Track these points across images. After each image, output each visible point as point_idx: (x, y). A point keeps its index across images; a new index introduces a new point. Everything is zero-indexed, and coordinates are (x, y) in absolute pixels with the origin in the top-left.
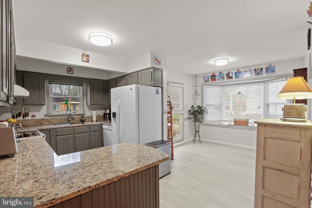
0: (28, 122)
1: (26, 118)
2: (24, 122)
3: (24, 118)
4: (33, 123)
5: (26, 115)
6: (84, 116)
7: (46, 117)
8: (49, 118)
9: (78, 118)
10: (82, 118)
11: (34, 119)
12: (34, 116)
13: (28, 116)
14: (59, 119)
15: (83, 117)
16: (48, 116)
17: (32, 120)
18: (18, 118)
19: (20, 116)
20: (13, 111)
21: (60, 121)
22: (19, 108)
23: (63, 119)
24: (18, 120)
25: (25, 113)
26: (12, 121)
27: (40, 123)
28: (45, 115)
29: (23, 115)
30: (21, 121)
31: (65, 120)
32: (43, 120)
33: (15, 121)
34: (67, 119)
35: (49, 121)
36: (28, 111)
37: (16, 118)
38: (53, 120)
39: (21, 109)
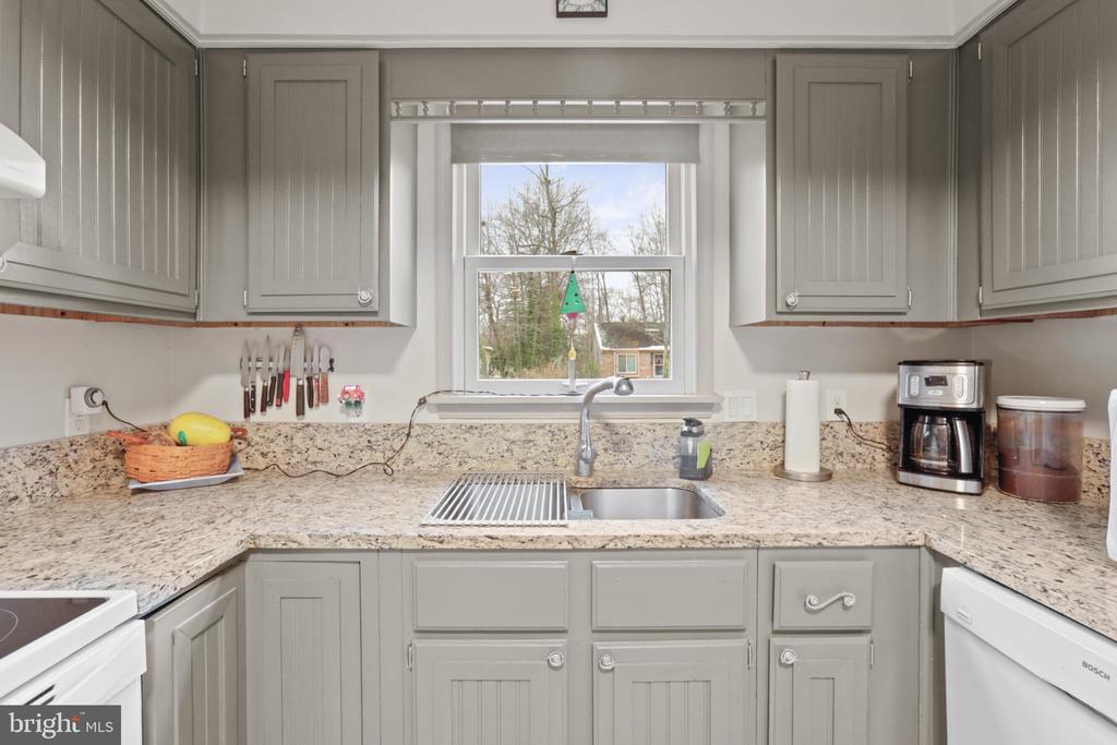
0: (319, 442)
1: (311, 415)
2: (299, 440)
3: (300, 411)
4: (346, 451)
5: (312, 394)
6: (709, 421)
7: (426, 416)
8: (452, 420)
9: (660, 432)
10: (690, 442)
11: (350, 426)
12: (354, 403)
13: (325, 399)
14: (512, 435)
15: (693, 427)
16: (441, 407)
17: (341, 430)
18: (272, 410)
19: (283, 396)
20: (246, 365)
21: (516, 449)
22: (279, 346)
23: (542, 439)
24: (268, 427)
25: (309, 379)
26: (189, 437)
27: (390, 454)
28: (422, 402)
29: (300, 389)
30: (285, 430)
31: (553, 444)
32: (408, 435)
33: (221, 435)
34: (569, 438)
35: (442, 449)
36: (325, 366)
37: (263, 409)
38: (473, 439)
39: (288, 351)
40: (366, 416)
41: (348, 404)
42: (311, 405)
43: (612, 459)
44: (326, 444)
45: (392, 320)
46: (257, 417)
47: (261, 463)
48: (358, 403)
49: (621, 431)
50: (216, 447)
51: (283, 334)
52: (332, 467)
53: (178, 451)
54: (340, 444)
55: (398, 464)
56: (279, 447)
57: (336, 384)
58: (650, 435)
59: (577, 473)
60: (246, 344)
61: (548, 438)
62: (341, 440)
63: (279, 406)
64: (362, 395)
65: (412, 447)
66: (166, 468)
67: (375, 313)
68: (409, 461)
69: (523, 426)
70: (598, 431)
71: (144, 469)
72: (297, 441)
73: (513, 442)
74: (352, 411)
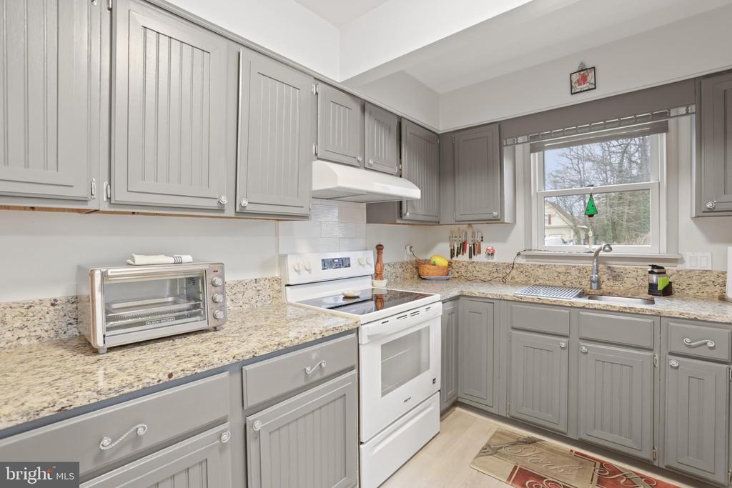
0: (477, 268)
1: (475, 258)
3: (470, 257)
4: (487, 273)
5: (475, 250)
7: (521, 260)
8: (531, 262)
9: (641, 272)
10: (655, 277)
11: (489, 263)
12: (491, 254)
13: (479, 252)
14: (559, 270)
15: (657, 269)
16: (527, 257)
17: (486, 264)
18: (460, 256)
19: (464, 250)
20: (451, 239)
21: (561, 276)
22: (463, 232)
23: (574, 273)
24: (459, 262)
25: (474, 244)
26: (437, 263)
27: (505, 275)
28: (519, 254)
29: (470, 248)
30: (465, 264)
31: (579, 275)
32: (513, 268)
33: (445, 263)
34: (588, 273)
35: (527, 274)
36: (479, 239)
37: (457, 256)
38: (541, 271)
39: (466, 233)
40: (495, 259)
41: (489, 254)
42: (474, 254)
43: (612, 284)
44: (480, 270)
45: (506, 221)
46: (455, 259)
47: (457, 275)
48: (492, 254)
49: (617, 271)
50: (445, 267)
51: (464, 227)
52: (482, 278)
53: (434, 267)
54: (485, 270)
55: (509, 278)
56: (463, 270)
57: (484, 246)
58: (635, 273)
59: (591, 288)
60: (451, 231)
61: (577, 272)
62: (486, 268)
63: (463, 254)
64: (494, 251)
65: (514, 272)
66: (431, 272)
67: (499, 220)
68: (513, 278)
69: (565, 266)
70: (604, 270)
71: (425, 273)
72: (469, 268)
73: (560, 273)
74: (490, 257)
